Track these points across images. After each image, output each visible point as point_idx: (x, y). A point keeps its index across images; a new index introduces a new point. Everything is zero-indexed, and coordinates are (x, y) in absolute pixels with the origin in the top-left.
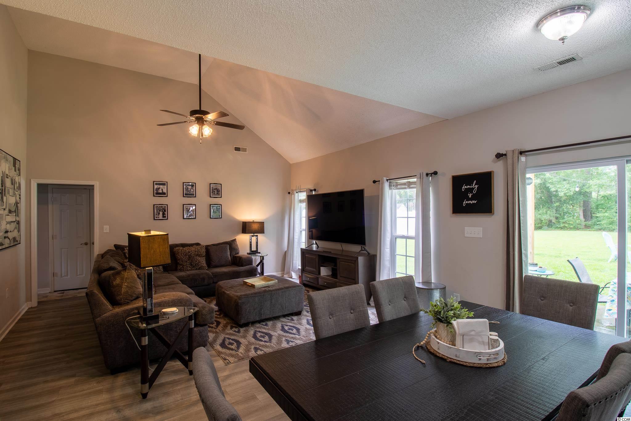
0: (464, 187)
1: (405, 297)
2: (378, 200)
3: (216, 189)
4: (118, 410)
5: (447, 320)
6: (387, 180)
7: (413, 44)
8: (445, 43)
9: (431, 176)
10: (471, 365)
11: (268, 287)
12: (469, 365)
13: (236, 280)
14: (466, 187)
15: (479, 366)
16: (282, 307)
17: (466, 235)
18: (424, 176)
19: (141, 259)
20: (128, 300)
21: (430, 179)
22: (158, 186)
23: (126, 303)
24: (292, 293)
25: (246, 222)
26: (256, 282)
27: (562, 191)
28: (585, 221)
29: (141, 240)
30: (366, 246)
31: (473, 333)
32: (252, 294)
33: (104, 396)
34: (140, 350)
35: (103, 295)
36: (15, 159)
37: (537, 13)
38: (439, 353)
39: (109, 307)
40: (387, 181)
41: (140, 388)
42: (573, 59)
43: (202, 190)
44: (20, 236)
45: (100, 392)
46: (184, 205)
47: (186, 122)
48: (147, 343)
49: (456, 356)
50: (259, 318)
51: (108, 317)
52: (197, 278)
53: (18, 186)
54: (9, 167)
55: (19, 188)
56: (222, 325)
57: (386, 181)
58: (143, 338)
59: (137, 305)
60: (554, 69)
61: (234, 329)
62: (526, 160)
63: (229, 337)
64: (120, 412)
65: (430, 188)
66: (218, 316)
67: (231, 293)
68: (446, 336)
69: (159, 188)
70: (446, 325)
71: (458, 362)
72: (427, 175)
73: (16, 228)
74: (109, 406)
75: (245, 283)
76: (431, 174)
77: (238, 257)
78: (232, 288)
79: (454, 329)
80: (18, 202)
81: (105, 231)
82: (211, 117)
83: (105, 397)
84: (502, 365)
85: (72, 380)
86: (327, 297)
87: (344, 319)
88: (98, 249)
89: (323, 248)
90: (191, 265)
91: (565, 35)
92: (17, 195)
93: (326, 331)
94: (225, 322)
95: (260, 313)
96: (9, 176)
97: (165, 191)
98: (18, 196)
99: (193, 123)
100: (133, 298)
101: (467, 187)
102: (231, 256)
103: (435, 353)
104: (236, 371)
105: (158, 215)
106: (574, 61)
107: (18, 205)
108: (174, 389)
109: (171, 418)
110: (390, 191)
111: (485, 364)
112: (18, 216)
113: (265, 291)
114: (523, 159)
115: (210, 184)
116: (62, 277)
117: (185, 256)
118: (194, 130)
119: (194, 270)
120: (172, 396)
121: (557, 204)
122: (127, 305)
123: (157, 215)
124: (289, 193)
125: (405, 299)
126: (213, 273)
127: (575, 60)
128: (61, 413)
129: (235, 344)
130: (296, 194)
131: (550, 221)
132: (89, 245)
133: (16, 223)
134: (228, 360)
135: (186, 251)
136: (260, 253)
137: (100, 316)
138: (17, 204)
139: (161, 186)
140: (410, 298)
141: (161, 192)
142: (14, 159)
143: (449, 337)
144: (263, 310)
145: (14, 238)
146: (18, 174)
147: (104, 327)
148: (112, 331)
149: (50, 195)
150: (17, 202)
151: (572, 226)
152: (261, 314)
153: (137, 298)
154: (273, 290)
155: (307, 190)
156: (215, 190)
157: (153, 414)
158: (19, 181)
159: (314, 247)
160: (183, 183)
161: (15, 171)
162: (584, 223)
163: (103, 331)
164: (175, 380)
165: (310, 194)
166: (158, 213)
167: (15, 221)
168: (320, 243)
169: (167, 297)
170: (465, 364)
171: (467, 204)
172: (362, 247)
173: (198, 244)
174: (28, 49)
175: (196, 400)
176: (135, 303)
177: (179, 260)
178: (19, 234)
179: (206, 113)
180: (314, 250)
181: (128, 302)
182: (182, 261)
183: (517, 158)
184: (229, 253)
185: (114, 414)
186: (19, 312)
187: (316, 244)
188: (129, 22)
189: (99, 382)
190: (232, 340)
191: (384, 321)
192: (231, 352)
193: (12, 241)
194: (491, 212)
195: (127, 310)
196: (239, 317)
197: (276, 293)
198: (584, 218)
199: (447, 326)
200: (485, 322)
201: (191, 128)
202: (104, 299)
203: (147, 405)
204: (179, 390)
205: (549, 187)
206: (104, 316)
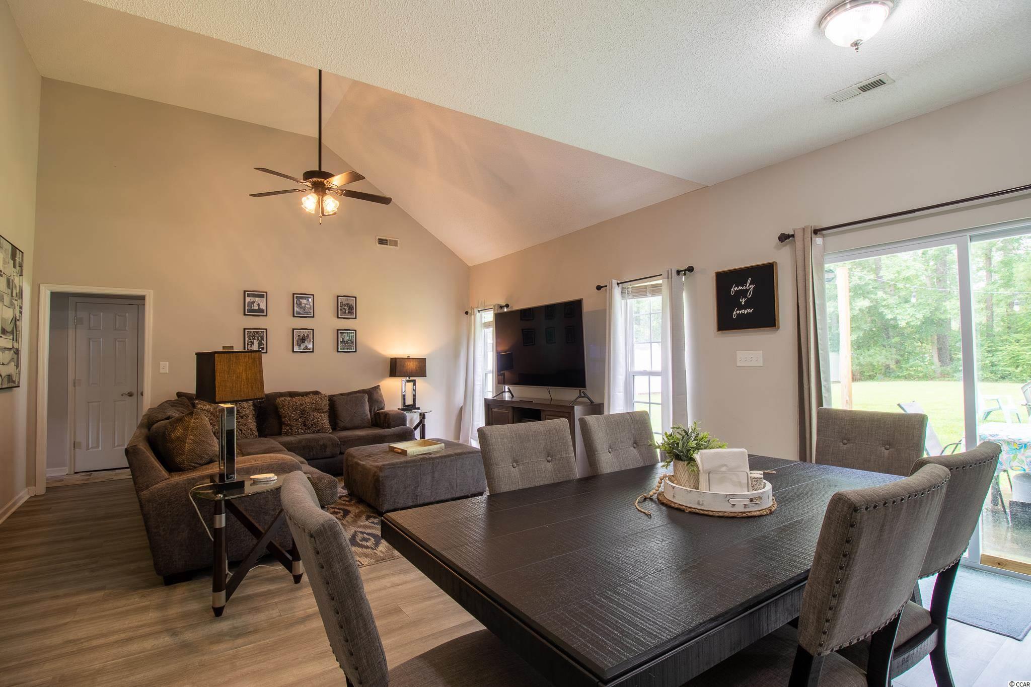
0: (734, 289)
1: (635, 443)
2: (604, 316)
3: (348, 304)
4: (174, 633)
5: (688, 456)
6: (618, 284)
7: (639, 55)
8: (686, 55)
9: (685, 275)
10: (721, 514)
11: (430, 454)
12: (717, 515)
13: (377, 446)
14: (736, 289)
15: (732, 515)
16: (450, 484)
17: (739, 364)
18: (673, 275)
19: (217, 389)
20: (195, 463)
21: (683, 280)
22: (252, 299)
23: (192, 469)
24: (468, 463)
25: (396, 358)
26: (411, 448)
27: (902, 319)
28: (941, 366)
29: (216, 359)
30: (586, 390)
31: (724, 469)
32: (401, 463)
33: (150, 615)
34: (213, 540)
35: (153, 454)
36: (14, 249)
37: (816, 5)
38: (675, 503)
39: (164, 472)
40: (619, 286)
41: (211, 603)
42: (879, 83)
43: (325, 307)
44: (19, 374)
45: (145, 609)
46: (295, 331)
47: (297, 189)
48: (224, 525)
49: (699, 504)
50: (413, 502)
51: (160, 490)
52: (314, 445)
53: (19, 292)
54: (3, 258)
55: (20, 296)
56: (352, 515)
57: (617, 286)
58: (217, 517)
59: (210, 471)
60: (856, 98)
61: (372, 520)
62: (824, 243)
63: (364, 530)
64: (176, 635)
65: (684, 294)
66: (347, 503)
67: (368, 463)
68: (687, 480)
69: (254, 302)
70: (686, 463)
71: (701, 512)
72: (678, 272)
73: (12, 360)
74: (158, 628)
75: (392, 450)
76: (685, 271)
77: (382, 413)
78: (370, 457)
79: (697, 467)
80: (18, 318)
81: (162, 371)
82: (337, 181)
83: (152, 616)
84: (768, 515)
85: (100, 594)
86: (509, 434)
87: (536, 470)
88: (149, 401)
89: (520, 397)
90: (305, 425)
91: (860, 38)
92: (16, 305)
93: (506, 485)
94: (357, 511)
95: (414, 494)
96: (4, 273)
97: (263, 306)
98: (18, 309)
99: (308, 192)
100: (204, 461)
101: (738, 288)
102: (370, 412)
103: (669, 503)
104: (371, 576)
105: (251, 346)
106: (882, 85)
107: (18, 322)
108: (267, 603)
109: (260, 641)
110: (623, 302)
111: (741, 512)
112: (16, 341)
113: (423, 459)
114: (818, 240)
115: (338, 296)
116: (89, 449)
117: (294, 411)
118: (309, 202)
119: (309, 433)
120: (263, 612)
121: (897, 339)
122: (194, 471)
123: (249, 346)
124: (467, 313)
125: (635, 445)
126: (340, 438)
127: (884, 83)
128: (78, 640)
129: (373, 540)
130: (478, 315)
131: (888, 367)
132: (135, 396)
133: (12, 351)
134: (359, 561)
135: (296, 403)
136: (419, 408)
137: (147, 487)
138: (15, 321)
139: (257, 299)
140: (643, 444)
141: (256, 308)
142: (12, 248)
143: (692, 481)
144: (419, 489)
145: (9, 375)
146: (19, 272)
147: (154, 505)
148: (167, 512)
149: (71, 314)
150: (16, 318)
151: (921, 375)
152: (417, 496)
153: (211, 461)
154: (436, 458)
155: (494, 306)
156: (345, 306)
157: (231, 637)
158: (21, 284)
159: (507, 397)
160: (294, 294)
161: (15, 266)
162: (939, 370)
163: (151, 512)
164: (269, 590)
165: (500, 311)
166: (251, 342)
167: (11, 349)
168: (516, 389)
169: (260, 460)
170: (711, 513)
171: (738, 315)
172: (580, 390)
173: (316, 393)
174: (42, 77)
175: (303, 616)
176: (207, 469)
177: (285, 417)
178: (17, 370)
179: (328, 175)
180: (506, 400)
181: (195, 467)
182: (290, 419)
183: (810, 239)
184: (367, 408)
185: (166, 639)
186: (13, 501)
187: (510, 391)
188: (202, 12)
189: (144, 596)
190: (368, 534)
191: (600, 474)
192: (365, 550)
193: (6, 380)
194: (774, 326)
195: (193, 479)
196: (380, 499)
197: (442, 462)
198: (940, 361)
199: (689, 463)
200: (743, 453)
201: (304, 199)
202: (155, 460)
203: (223, 625)
204: (276, 603)
205: (883, 312)
206: (155, 488)
